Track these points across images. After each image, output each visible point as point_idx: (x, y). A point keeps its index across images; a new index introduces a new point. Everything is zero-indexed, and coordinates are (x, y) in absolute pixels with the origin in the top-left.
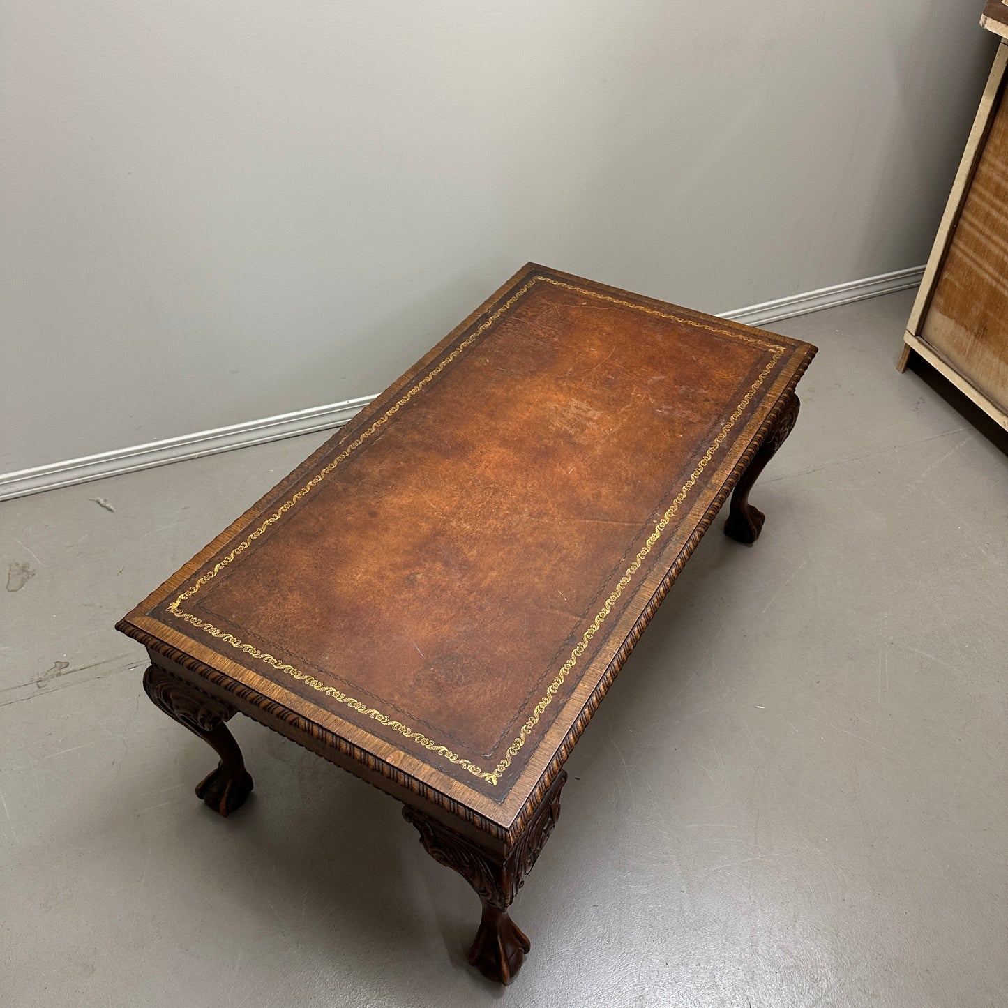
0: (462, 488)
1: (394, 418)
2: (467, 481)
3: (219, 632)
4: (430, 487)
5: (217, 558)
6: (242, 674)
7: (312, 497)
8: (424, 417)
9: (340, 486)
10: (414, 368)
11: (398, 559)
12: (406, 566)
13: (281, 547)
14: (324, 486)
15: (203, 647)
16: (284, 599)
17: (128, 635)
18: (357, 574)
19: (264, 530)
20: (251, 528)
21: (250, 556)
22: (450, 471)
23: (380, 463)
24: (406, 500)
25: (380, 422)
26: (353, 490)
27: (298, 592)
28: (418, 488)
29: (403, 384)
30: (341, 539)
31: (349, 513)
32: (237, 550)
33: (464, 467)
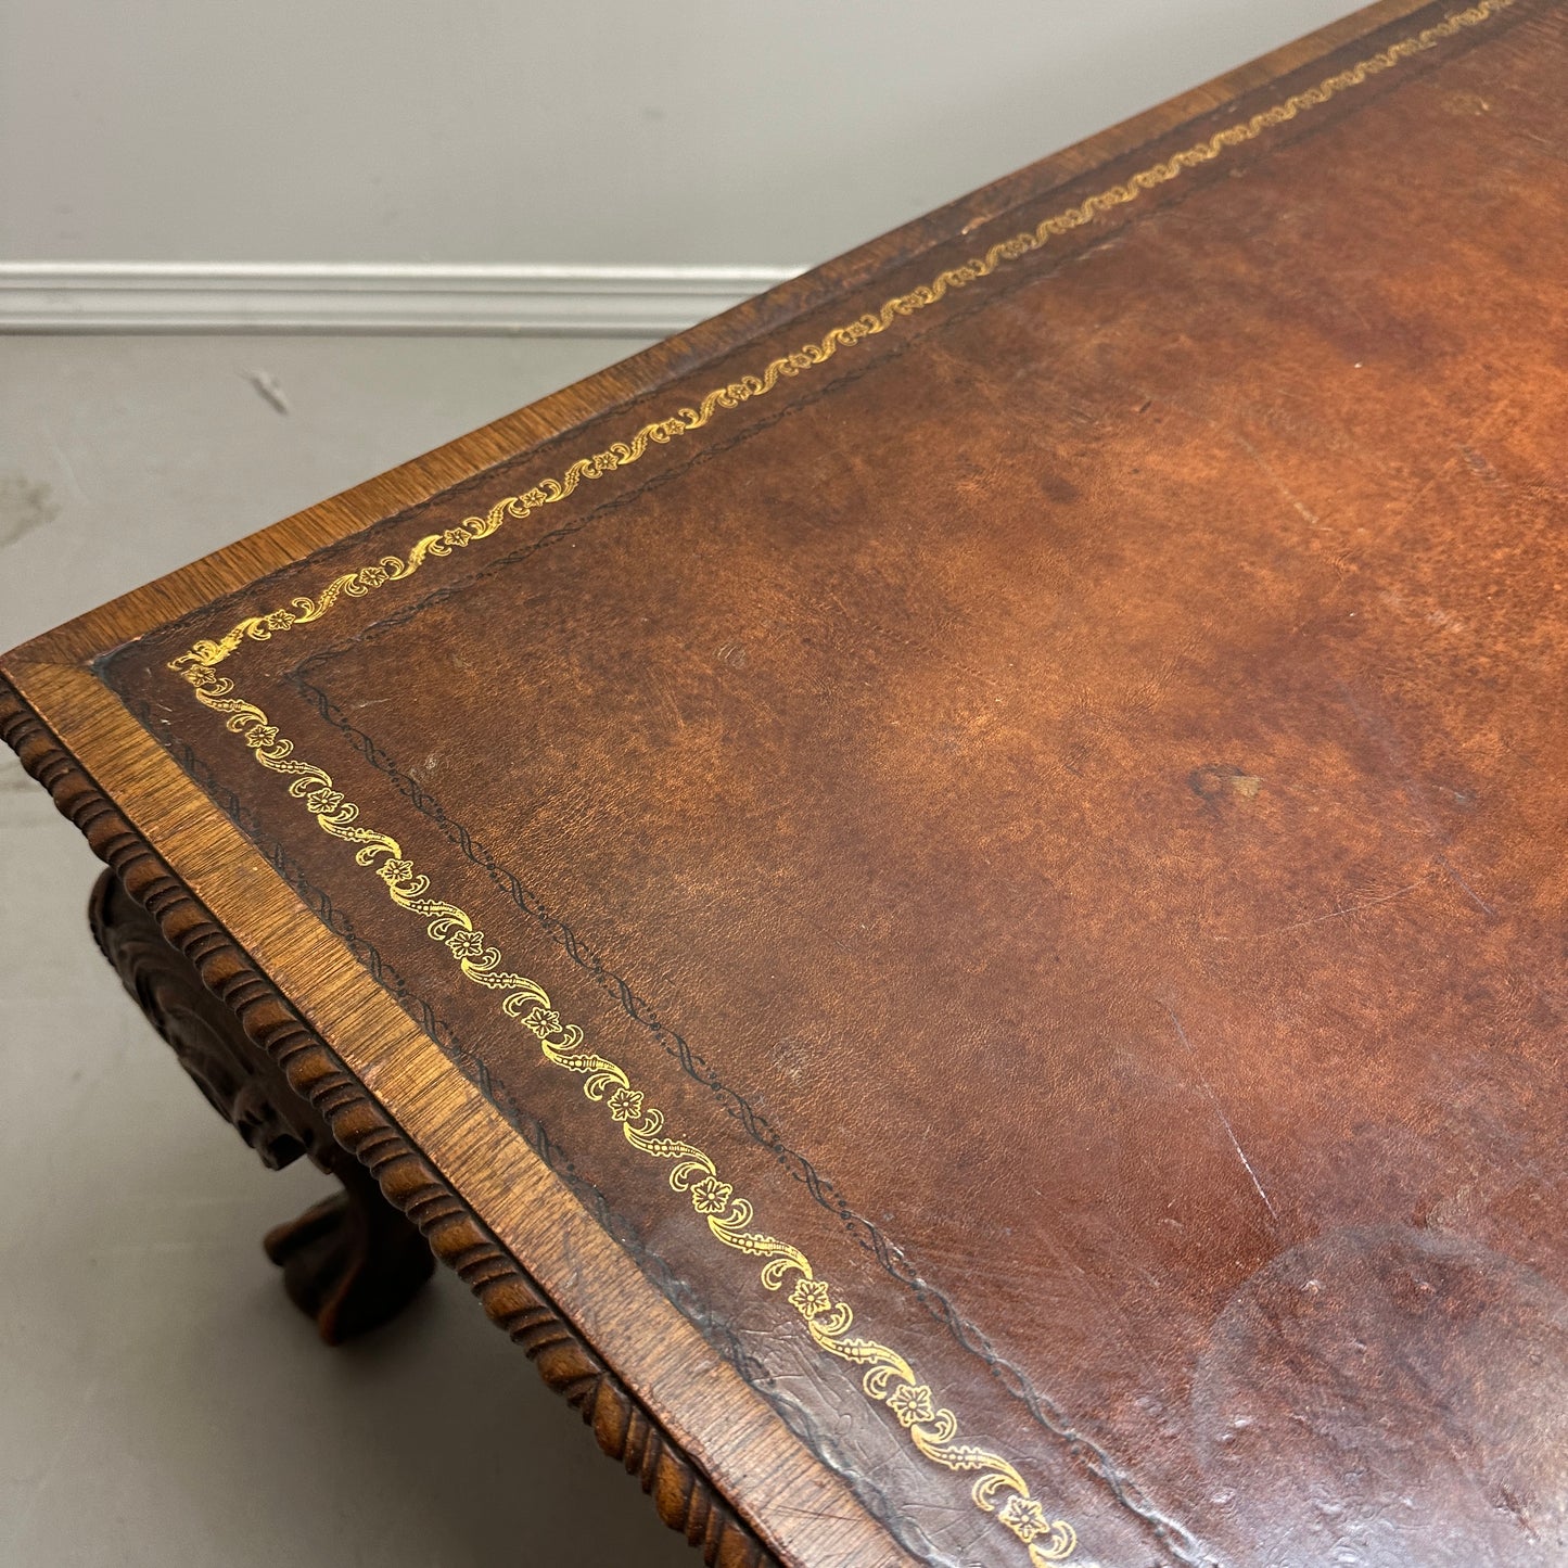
0: (1425, 476)
1: (1162, 197)
2: (1441, 454)
3: (350, 812)
4: (1292, 442)
5: (435, 512)
6: (390, 1050)
7: (836, 380)
8: (1270, 216)
9: (945, 366)
10: (1234, 78)
11: (1153, 691)
12: (1189, 729)
13: (688, 532)
14: (888, 354)
15: (259, 867)
16: (654, 740)
17: (65, 808)
18: (974, 712)
19: (637, 454)
20: (592, 437)
21: (561, 534)
22: (1369, 405)
23: (1105, 321)
24: (1193, 469)
25: (1110, 199)
26: (992, 391)
27: (719, 727)
28: (1247, 436)
29: (1195, 110)
30: (924, 555)
31: (968, 467)
32: (519, 504)
33: (1424, 404)
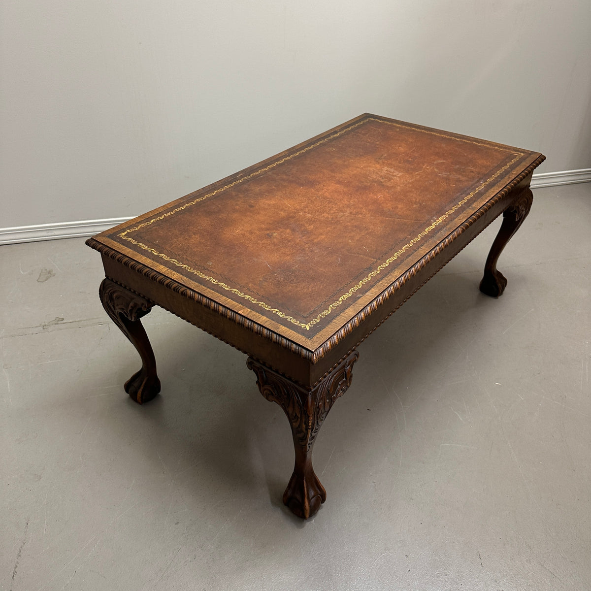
0: (309, 199)
1: (273, 168)
2: (312, 197)
3: (147, 247)
4: (289, 198)
5: (153, 217)
6: (157, 266)
7: (216, 197)
8: (291, 169)
9: (234, 194)
10: (288, 150)
11: (263, 226)
12: (268, 229)
13: (193, 215)
14: (225, 193)
16: (189, 237)
18: (236, 230)
19: (184, 208)
20: (177, 206)
21: (173, 218)
22: (302, 192)
23: (260, 186)
24: (273, 202)
25: (263, 170)
26: (241, 196)
27: (199, 235)
28: (282, 198)
29: (280, 155)
30: (230, 215)
31: (237, 205)
32: (166, 215)
33: (312, 191)
